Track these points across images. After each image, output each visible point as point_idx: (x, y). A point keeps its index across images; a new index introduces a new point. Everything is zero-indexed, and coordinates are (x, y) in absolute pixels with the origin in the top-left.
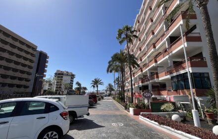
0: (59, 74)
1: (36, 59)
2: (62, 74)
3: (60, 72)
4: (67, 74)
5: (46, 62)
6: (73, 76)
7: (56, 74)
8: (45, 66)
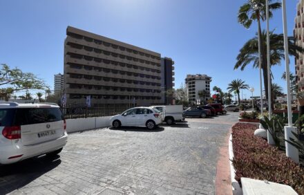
0: (190, 79)
1: (162, 68)
2: (194, 79)
3: (191, 77)
4: (200, 78)
5: (172, 68)
6: (208, 80)
7: (186, 80)
8: (172, 74)
